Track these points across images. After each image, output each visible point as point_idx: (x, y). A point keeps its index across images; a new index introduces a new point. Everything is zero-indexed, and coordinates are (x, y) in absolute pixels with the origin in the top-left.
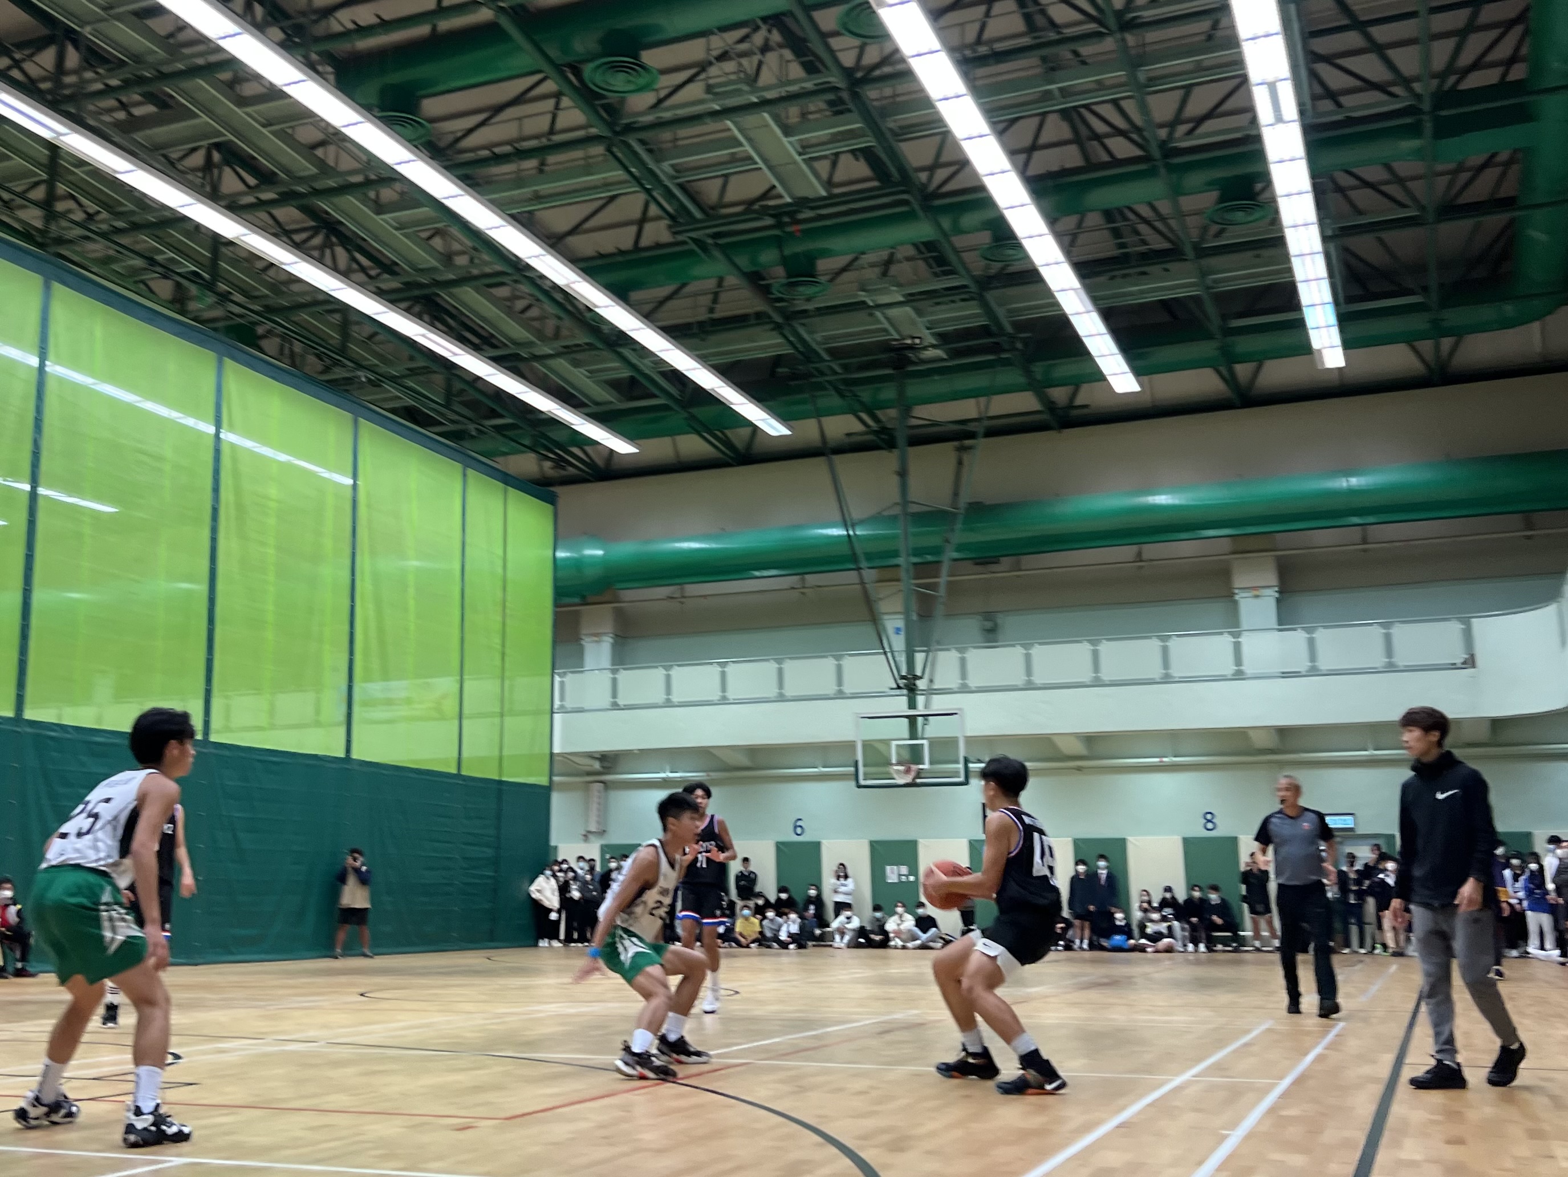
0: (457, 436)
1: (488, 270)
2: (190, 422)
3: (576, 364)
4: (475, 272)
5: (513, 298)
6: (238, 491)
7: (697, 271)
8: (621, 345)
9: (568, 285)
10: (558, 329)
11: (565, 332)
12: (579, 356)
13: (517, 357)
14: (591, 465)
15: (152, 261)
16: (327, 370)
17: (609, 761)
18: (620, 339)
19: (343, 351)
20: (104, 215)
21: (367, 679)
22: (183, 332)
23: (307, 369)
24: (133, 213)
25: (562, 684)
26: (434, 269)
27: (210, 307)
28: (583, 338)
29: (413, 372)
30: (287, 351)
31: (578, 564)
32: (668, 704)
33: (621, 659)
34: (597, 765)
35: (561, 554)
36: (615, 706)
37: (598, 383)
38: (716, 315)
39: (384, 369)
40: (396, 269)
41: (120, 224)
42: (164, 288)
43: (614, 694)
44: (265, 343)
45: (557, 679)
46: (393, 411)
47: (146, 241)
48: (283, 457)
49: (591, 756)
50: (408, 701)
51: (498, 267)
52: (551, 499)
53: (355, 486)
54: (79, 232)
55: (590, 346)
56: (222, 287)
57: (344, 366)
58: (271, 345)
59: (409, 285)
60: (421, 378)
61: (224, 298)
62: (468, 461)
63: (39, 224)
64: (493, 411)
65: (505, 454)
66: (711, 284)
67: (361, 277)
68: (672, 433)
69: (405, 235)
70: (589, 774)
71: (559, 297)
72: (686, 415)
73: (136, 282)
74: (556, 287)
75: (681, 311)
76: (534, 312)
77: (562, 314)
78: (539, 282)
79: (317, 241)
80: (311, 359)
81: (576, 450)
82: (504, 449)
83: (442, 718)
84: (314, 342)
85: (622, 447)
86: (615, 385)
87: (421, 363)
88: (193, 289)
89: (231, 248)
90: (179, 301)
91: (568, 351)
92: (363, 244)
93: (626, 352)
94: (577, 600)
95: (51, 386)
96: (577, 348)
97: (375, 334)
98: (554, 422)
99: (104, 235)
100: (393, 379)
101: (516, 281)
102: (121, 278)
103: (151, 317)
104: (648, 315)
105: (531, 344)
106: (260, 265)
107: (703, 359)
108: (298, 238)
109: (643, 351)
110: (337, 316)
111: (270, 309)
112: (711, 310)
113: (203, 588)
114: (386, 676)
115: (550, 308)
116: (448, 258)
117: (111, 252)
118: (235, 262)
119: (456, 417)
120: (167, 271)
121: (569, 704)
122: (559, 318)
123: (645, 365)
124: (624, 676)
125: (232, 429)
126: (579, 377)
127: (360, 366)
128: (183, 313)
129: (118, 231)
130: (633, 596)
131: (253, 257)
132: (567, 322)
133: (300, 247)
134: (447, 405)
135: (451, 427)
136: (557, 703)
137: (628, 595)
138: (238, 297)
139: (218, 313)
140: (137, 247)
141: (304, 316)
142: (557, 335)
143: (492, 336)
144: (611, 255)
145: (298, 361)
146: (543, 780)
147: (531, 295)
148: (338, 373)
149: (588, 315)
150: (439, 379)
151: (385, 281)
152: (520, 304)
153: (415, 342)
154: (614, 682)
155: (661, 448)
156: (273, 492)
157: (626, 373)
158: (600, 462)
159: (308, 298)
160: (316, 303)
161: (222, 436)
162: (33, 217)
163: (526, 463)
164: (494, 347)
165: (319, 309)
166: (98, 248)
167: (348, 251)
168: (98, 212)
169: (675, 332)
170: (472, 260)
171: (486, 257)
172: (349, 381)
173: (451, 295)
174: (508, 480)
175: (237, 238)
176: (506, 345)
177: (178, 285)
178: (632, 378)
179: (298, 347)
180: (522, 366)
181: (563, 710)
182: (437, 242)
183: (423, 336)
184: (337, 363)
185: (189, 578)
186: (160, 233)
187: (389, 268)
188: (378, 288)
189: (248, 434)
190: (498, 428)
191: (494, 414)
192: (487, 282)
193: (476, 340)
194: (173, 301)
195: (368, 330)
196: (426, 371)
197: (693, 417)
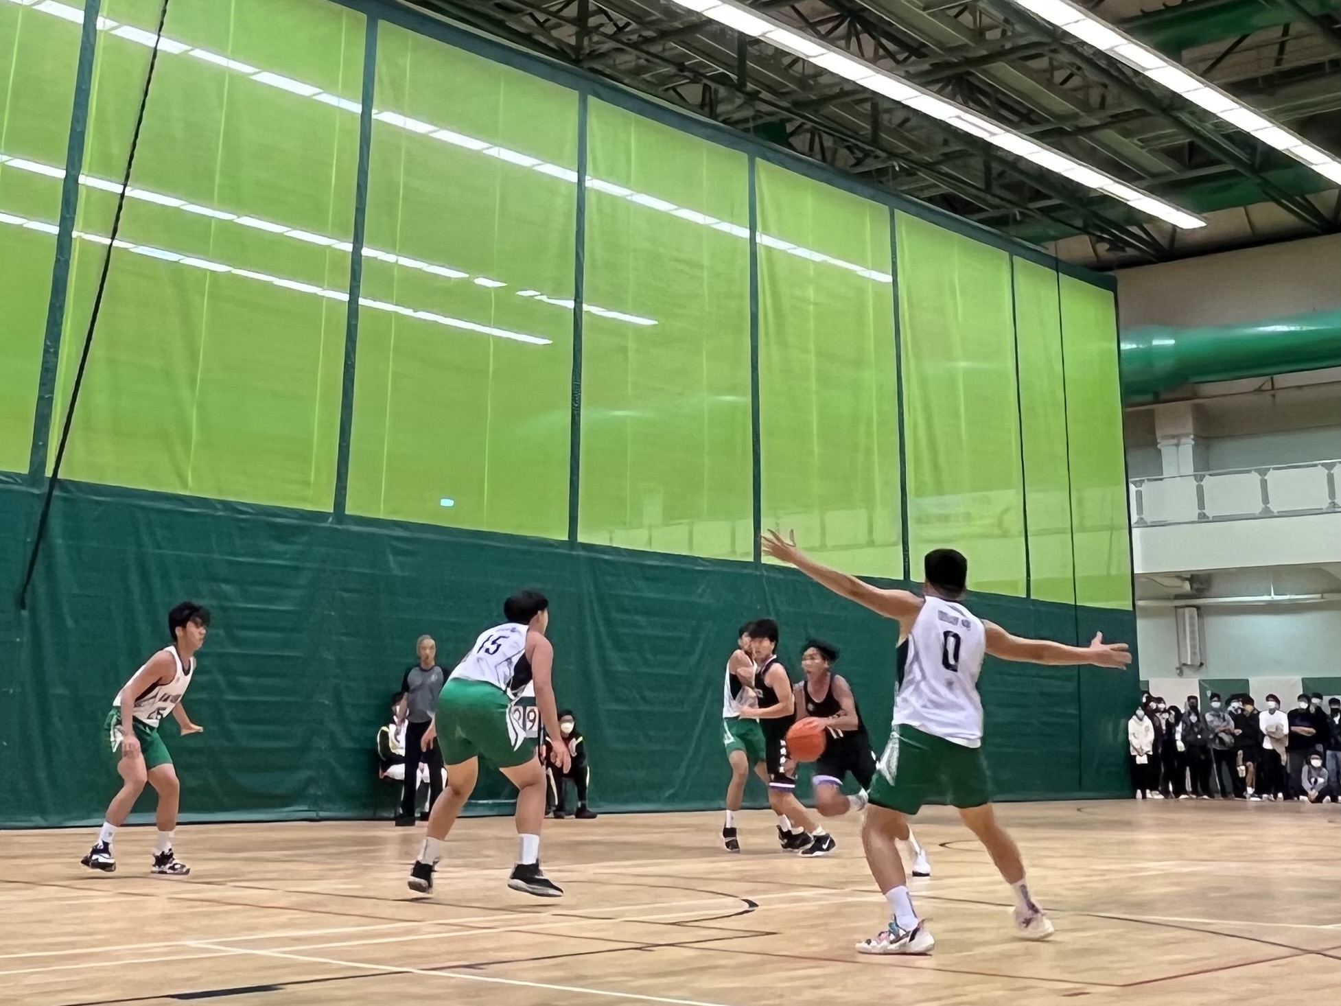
0: (1000, 222)
1: (1023, 42)
2: (725, 227)
3: (1127, 134)
4: (1008, 46)
5: (1052, 68)
6: (776, 295)
7: (1257, 20)
8: (1177, 109)
9: (1111, 49)
10: (1103, 98)
11: (1109, 100)
12: (1128, 125)
13: (1060, 132)
14: (1153, 243)
15: (681, 67)
16: (859, 162)
17: (1201, 583)
18: (1173, 104)
19: (875, 140)
20: (634, 25)
21: (920, 493)
22: (714, 135)
23: (840, 163)
24: (659, 21)
25: (1139, 495)
26: (964, 47)
27: (740, 107)
28: (1133, 105)
29: (948, 157)
30: (817, 146)
31: (1148, 356)
32: (1267, 514)
33: (1205, 464)
34: (1187, 586)
35: (1125, 346)
36: (1203, 518)
37: (1152, 152)
38: (1286, 66)
39: (916, 155)
40: (923, 50)
41: (649, 33)
42: (693, 93)
43: (1201, 505)
44: (792, 140)
45: (1133, 488)
46: (930, 200)
47: (674, 47)
48: (818, 257)
49: (1179, 576)
50: (968, 517)
51: (1034, 38)
52: (1111, 285)
53: (895, 282)
54: (610, 45)
55: (1141, 113)
56: (750, 86)
57: (877, 157)
58: (801, 141)
59: (936, 67)
60: (958, 162)
61: (753, 97)
62: (1014, 248)
63: (573, 41)
64: (1038, 192)
65: (1055, 239)
66: (1277, 32)
67: (889, 62)
68: (1244, 202)
69: (933, 15)
70: (1177, 597)
71: (1103, 63)
72: (1258, 181)
73: (667, 90)
74: (1099, 53)
75: (1244, 66)
76: (1075, 82)
77: (1106, 80)
78: (1079, 49)
79: (843, 29)
80: (843, 152)
81: (1134, 229)
82: (1052, 233)
83: (1005, 535)
84: (845, 134)
85: (1186, 221)
86: (1172, 153)
87: (955, 147)
88: (722, 91)
89: (756, 47)
90: (708, 105)
91: (1116, 120)
92: (888, 28)
93: (1184, 117)
94: (1148, 397)
95: (591, 202)
96: (1128, 116)
97: (906, 120)
98: (1106, 200)
99: (635, 46)
100: (929, 167)
101: (1055, 51)
102: (650, 87)
103: (683, 123)
104: (1207, 72)
105: (1075, 116)
106: (786, 61)
107: (1275, 117)
108: (823, 29)
109: (1203, 115)
110: (868, 106)
111: (796, 104)
112: (1278, 62)
113: (748, 399)
114: (940, 490)
115: (1092, 75)
116: (979, 34)
117: (642, 62)
118: (760, 60)
119: (997, 201)
120: (696, 75)
121: (1148, 518)
122: (1105, 86)
123: (1206, 129)
124: (1208, 481)
125: (766, 232)
126: (1131, 148)
127: (892, 155)
128: (713, 115)
129: (647, 40)
130: (1216, 390)
131: (780, 53)
132: (1113, 89)
133: (827, 39)
134: (988, 189)
135: (992, 213)
136: (1134, 518)
137: (1207, 389)
138: (765, 95)
139: (748, 113)
140: (666, 55)
141: (832, 109)
142: (1103, 105)
143: (1032, 111)
144: (1159, 12)
145: (829, 155)
146: (1127, 605)
147: (1072, 64)
148: (871, 165)
149: (1135, 80)
150: (977, 162)
151: (914, 63)
152: (1059, 76)
153: (950, 125)
154: (1200, 492)
155: (1232, 221)
156: (811, 294)
157: (1184, 140)
158: (1163, 241)
159: (837, 90)
160: (843, 94)
161: (758, 240)
162: (567, 35)
163: (1079, 247)
164: (1032, 123)
165: (848, 99)
166: (628, 59)
167: (873, 38)
168: (628, 24)
169: (1239, 89)
170: (1004, 32)
171: (1019, 28)
172: (881, 172)
173: (985, 72)
174: (1059, 266)
175: (763, 35)
176: (1048, 121)
177: (706, 87)
178: (1191, 144)
179: (828, 142)
180: (1066, 141)
181: (1142, 523)
182: (967, 18)
183: (959, 117)
184: (867, 154)
185: (732, 390)
186: (687, 38)
187: (917, 51)
188: (907, 72)
189: (782, 236)
190: (1043, 210)
191: (1038, 196)
192: (1022, 55)
193: (1015, 118)
194: (702, 106)
195: (899, 116)
196: (962, 154)
197: (1265, 180)
